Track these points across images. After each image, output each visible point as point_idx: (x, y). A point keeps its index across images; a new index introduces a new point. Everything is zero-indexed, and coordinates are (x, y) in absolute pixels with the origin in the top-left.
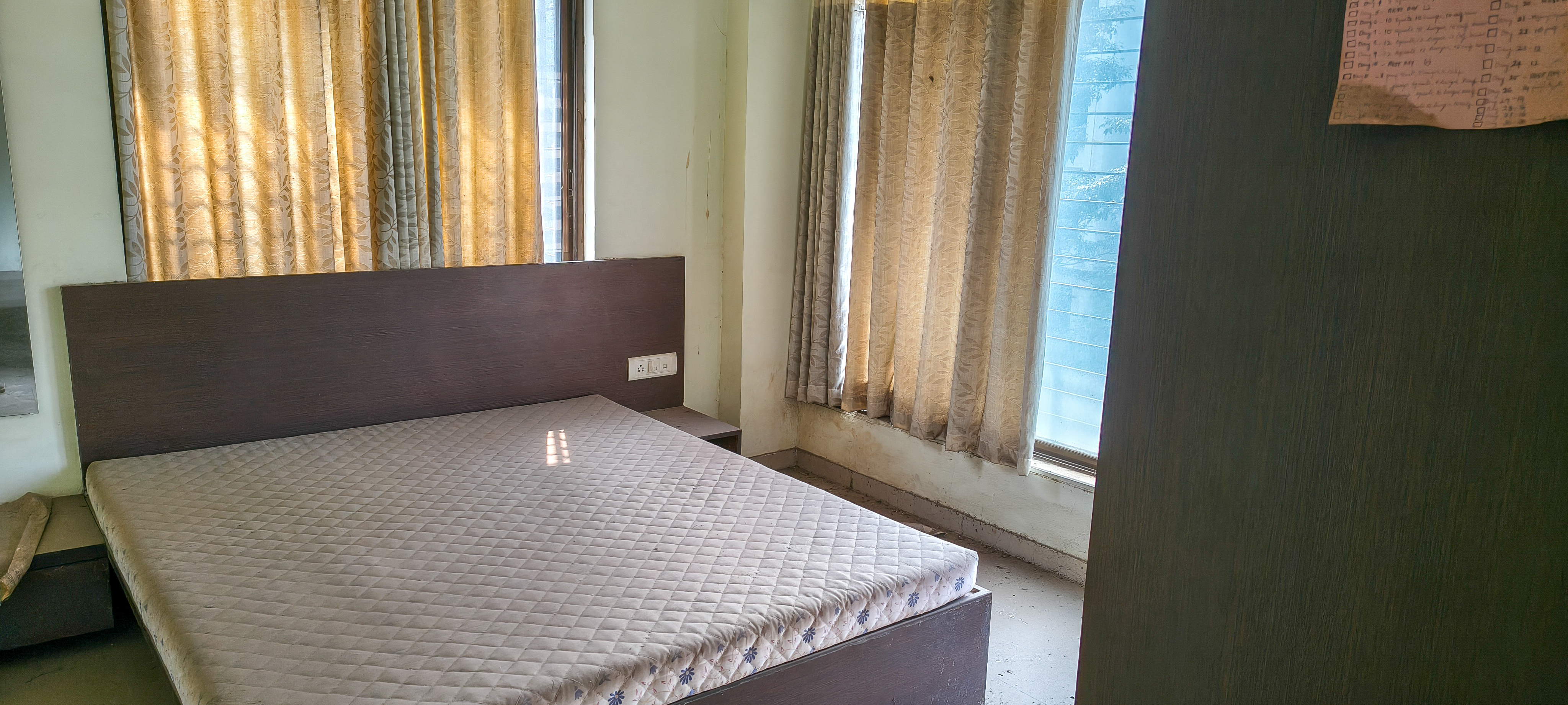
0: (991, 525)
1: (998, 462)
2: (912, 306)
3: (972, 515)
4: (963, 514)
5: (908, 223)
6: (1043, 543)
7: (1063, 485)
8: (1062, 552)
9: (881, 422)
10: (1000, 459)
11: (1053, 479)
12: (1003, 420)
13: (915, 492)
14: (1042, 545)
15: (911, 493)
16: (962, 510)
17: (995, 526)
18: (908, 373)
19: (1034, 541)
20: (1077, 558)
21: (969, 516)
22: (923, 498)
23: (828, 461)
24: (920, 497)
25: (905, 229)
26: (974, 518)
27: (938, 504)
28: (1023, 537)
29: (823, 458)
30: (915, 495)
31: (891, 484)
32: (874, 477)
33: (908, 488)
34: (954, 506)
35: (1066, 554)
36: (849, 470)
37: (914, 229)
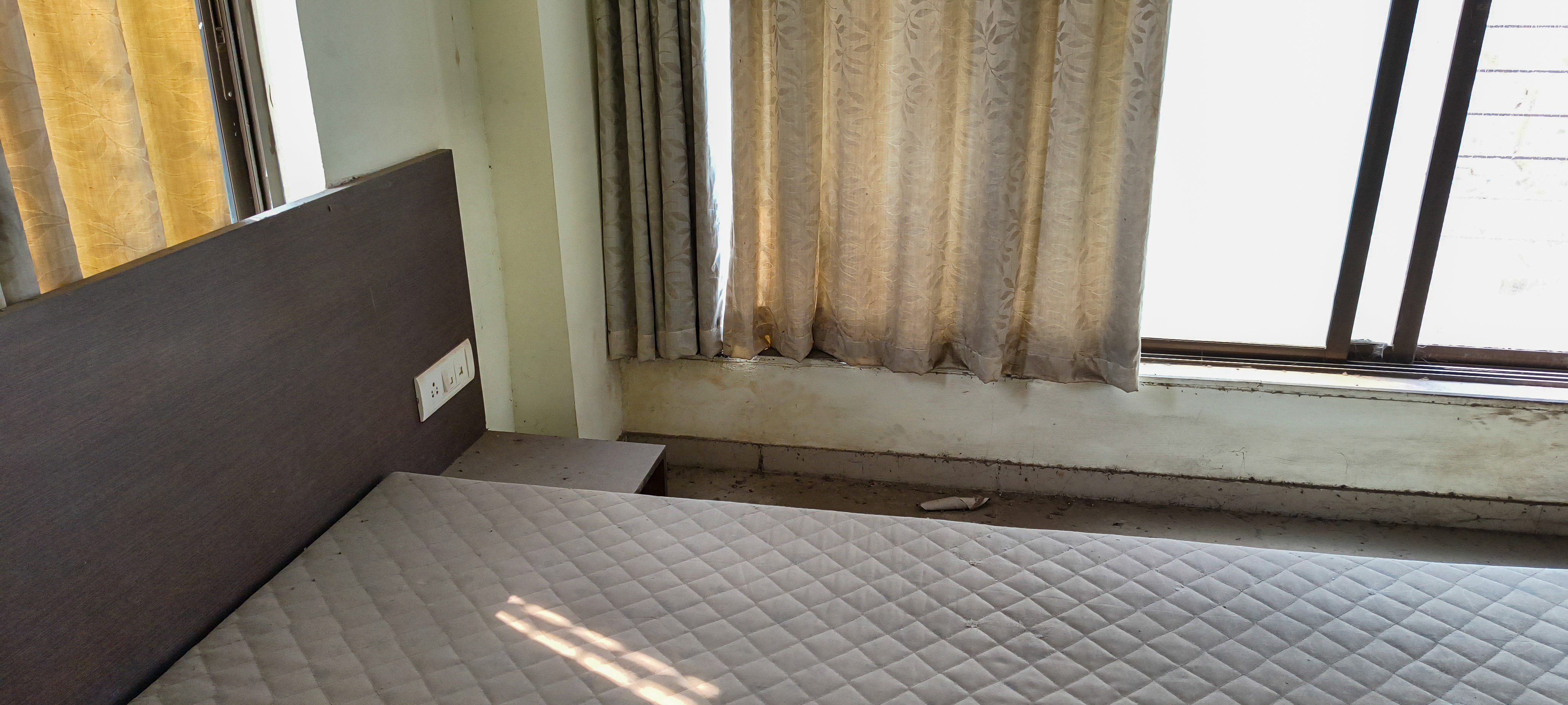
0: (1053, 467)
1: (1072, 380)
2: (871, 173)
3: (1015, 461)
4: (998, 462)
5: (859, 37)
6: (1148, 471)
7: (1181, 388)
8: (1182, 476)
9: (813, 362)
10: (1075, 375)
11: (1162, 384)
12: (1078, 320)
13: (895, 450)
14: (1148, 474)
15: (889, 453)
16: (995, 458)
17: (1060, 467)
18: (869, 280)
19: (1132, 472)
20: (1208, 479)
21: (1009, 463)
22: (914, 456)
23: (704, 439)
24: (908, 455)
25: (854, 48)
26: (1020, 465)
27: (946, 459)
28: (1112, 472)
29: (691, 438)
30: (899, 455)
31: (844, 448)
32: (808, 444)
33: (882, 447)
34: (978, 455)
35: (1189, 477)
36: (753, 444)
37: (869, 47)
